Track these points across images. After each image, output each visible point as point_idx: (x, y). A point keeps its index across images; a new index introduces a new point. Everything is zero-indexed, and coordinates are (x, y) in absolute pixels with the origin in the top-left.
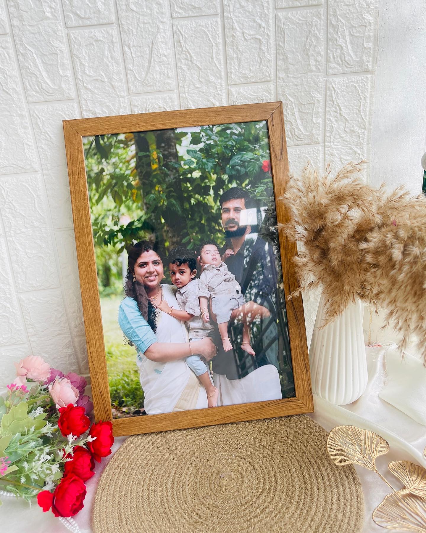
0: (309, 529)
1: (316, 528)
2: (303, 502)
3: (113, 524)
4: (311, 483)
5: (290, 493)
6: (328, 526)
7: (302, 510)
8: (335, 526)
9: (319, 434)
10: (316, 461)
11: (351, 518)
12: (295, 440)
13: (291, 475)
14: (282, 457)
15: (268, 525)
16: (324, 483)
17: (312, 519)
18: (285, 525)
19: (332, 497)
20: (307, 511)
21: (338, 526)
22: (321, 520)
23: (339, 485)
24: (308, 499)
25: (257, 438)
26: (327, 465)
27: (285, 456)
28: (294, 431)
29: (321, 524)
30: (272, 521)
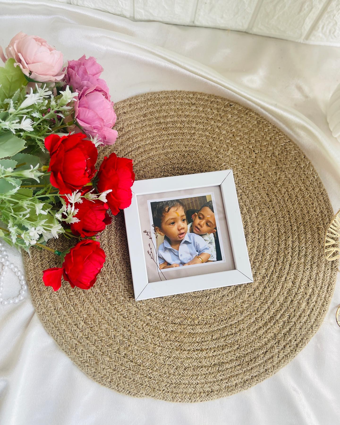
0: (267, 312)
1: (274, 313)
2: (269, 278)
3: (47, 259)
4: (285, 256)
5: (258, 264)
6: (287, 315)
7: (265, 287)
8: (294, 316)
9: (314, 190)
10: (298, 228)
11: (314, 309)
12: (284, 190)
13: (265, 240)
14: (261, 212)
15: (225, 299)
16: (299, 259)
17: (273, 302)
18: (243, 302)
19: (302, 279)
20: (271, 290)
21: (298, 316)
22: (282, 305)
23: (314, 266)
24: (275, 277)
25: (238, 176)
26: (309, 236)
27: (265, 211)
28: (286, 177)
29: (281, 309)
30: (230, 295)
